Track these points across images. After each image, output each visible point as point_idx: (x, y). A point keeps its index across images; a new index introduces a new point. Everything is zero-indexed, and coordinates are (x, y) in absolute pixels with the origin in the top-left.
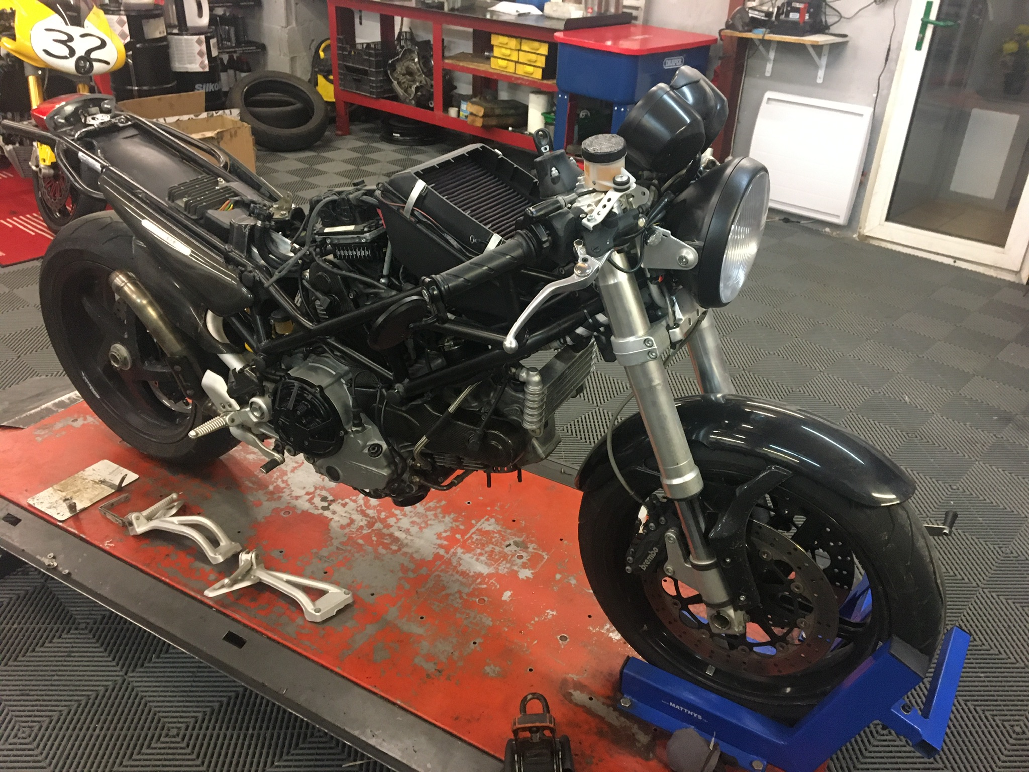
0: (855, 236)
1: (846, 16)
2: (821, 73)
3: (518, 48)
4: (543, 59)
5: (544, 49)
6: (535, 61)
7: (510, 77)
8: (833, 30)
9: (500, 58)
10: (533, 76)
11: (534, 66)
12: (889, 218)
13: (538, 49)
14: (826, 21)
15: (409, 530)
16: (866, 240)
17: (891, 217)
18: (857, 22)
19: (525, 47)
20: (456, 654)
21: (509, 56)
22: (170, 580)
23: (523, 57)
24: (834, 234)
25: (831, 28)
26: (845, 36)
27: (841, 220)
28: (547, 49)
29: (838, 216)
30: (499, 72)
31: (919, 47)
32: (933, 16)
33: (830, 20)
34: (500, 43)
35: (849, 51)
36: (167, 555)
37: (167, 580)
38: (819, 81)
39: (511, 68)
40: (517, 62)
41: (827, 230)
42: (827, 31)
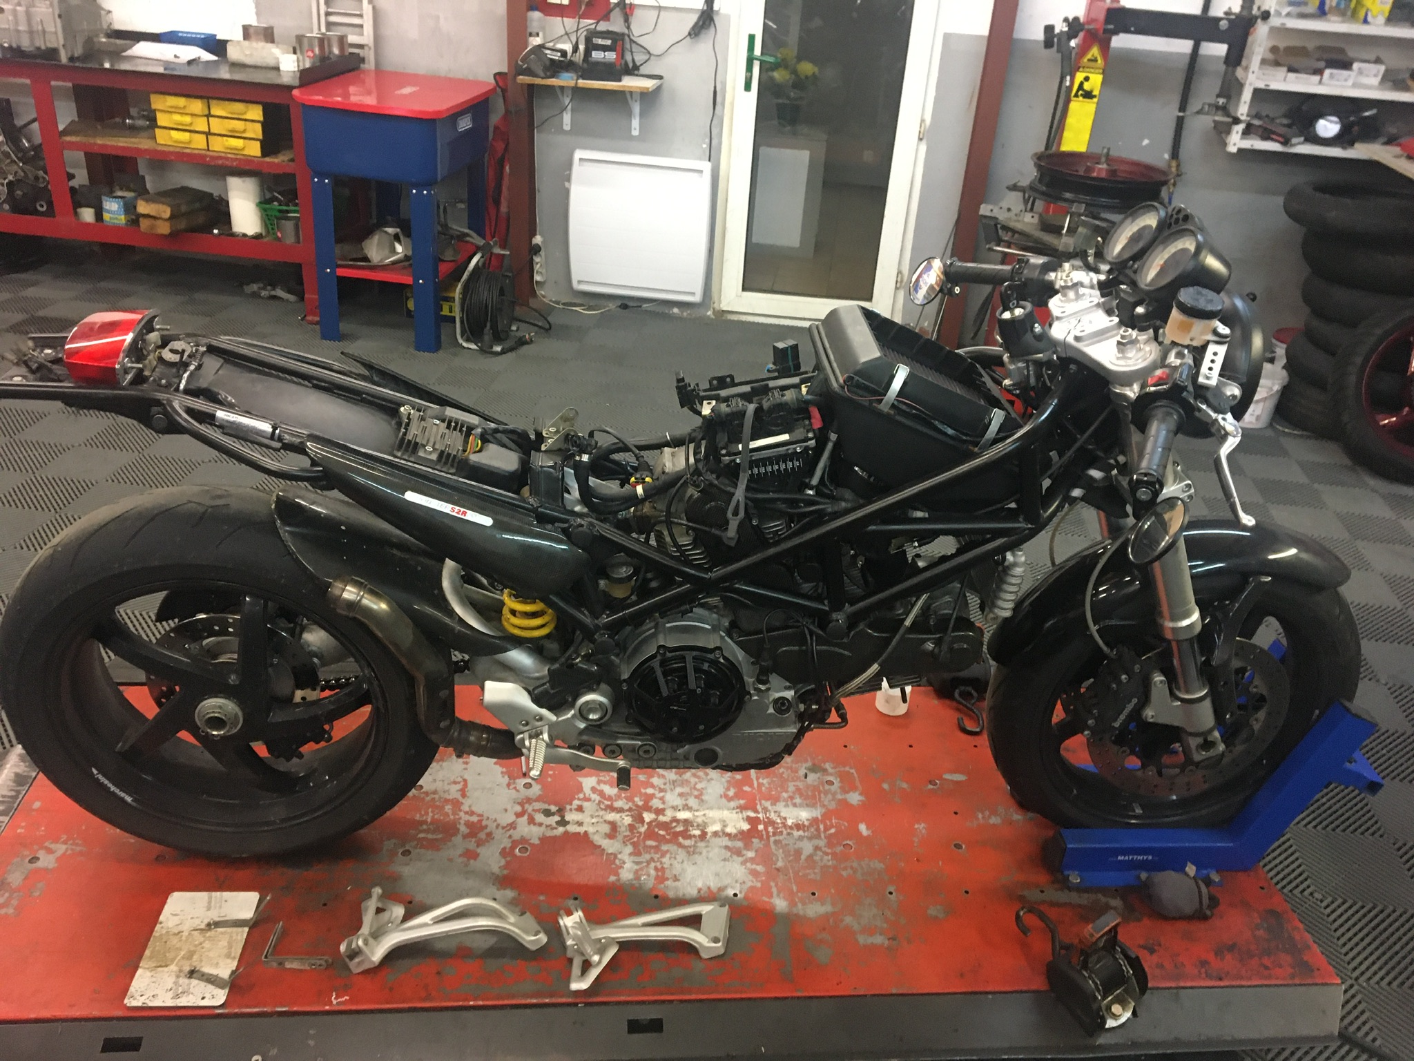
0: (709, 313)
1: (655, 53)
2: (635, 123)
3: (207, 113)
4: (258, 127)
5: (256, 113)
6: (244, 131)
7: (202, 157)
8: (643, 70)
9: (173, 129)
10: (245, 152)
11: (245, 138)
12: (744, 289)
13: (245, 113)
14: (633, 61)
15: (687, 805)
16: (722, 316)
17: (748, 285)
18: (669, 60)
19: (216, 111)
20: (888, 913)
21: (191, 124)
22: (483, 1000)
23: (216, 125)
24: (685, 314)
25: (641, 68)
26: (660, 78)
27: (697, 298)
28: (261, 113)
29: (693, 294)
30: (178, 150)
31: (748, 87)
32: (757, 51)
33: (639, 58)
34: (172, 107)
35: (665, 94)
36: (438, 973)
37: (481, 1003)
38: (635, 133)
39: (199, 142)
40: (208, 134)
41: (676, 310)
42: (636, 72)
